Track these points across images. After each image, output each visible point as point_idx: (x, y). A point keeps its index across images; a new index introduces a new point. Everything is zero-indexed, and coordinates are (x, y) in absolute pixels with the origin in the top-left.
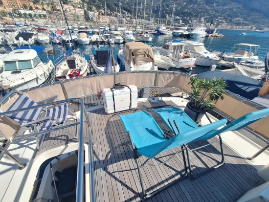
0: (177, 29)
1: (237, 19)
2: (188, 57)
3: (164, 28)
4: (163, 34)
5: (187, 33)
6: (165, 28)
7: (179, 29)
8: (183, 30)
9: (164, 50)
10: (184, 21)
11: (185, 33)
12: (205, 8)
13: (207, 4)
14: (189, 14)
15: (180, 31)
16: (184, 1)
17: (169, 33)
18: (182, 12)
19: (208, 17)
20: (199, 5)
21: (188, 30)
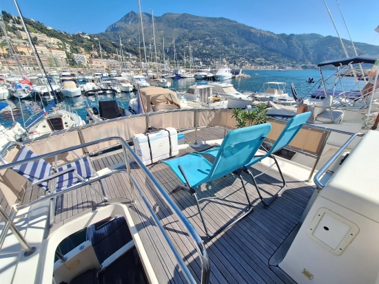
0: (199, 71)
1: (259, 59)
2: (218, 100)
3: (183, 71)
4: (183, 78)
5: (211, 75)
7: (201, 71)
8: (206, 72)
9: (189, 94)
10: (204, 62)
11: (209, 76)
12: (224, 49)
13: (225, 44)
14: (209, 55)
15: (203, 74)
16: (200, 42)
17: (190, 76)
18: (201, 54)
19: (230, 58)
20: (217, 46)
21: (211, 72)
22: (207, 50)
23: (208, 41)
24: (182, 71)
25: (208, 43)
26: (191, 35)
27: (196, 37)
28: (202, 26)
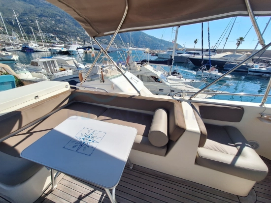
0: (52, 46)
1: (104, 40)
2: (64, 70)
4: (37, 51)
5: (65, 50)
6: (37, 45)
7: (55, 46)
9: (32, 67)
10: (60, 38)
11: (63, 50)
12: (75, 29)
13: (76, 26)
14: (63, 33)
15: (57, 49)
16: (52, 20)
17: (45, 50)
18: (55, 30)
19: (82, 37)
20: (69, 26)
21: (65, 47)
22: (61, 28)
23: (59, 20)
24: (33, 45)
25: (59, 21)
26: (39, 11)
27: (45, 14)
28: (50, 5)
